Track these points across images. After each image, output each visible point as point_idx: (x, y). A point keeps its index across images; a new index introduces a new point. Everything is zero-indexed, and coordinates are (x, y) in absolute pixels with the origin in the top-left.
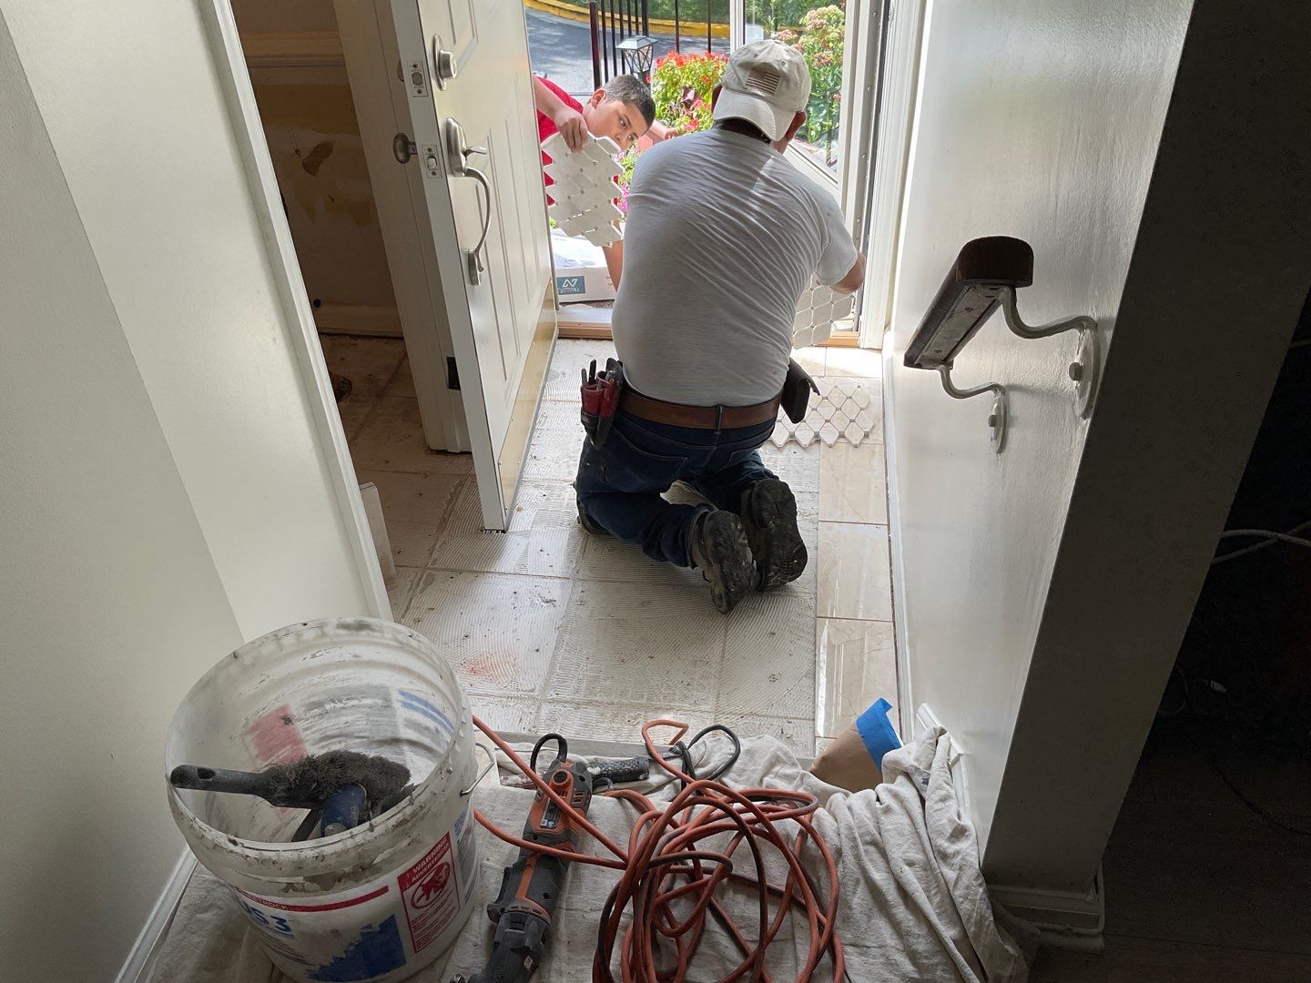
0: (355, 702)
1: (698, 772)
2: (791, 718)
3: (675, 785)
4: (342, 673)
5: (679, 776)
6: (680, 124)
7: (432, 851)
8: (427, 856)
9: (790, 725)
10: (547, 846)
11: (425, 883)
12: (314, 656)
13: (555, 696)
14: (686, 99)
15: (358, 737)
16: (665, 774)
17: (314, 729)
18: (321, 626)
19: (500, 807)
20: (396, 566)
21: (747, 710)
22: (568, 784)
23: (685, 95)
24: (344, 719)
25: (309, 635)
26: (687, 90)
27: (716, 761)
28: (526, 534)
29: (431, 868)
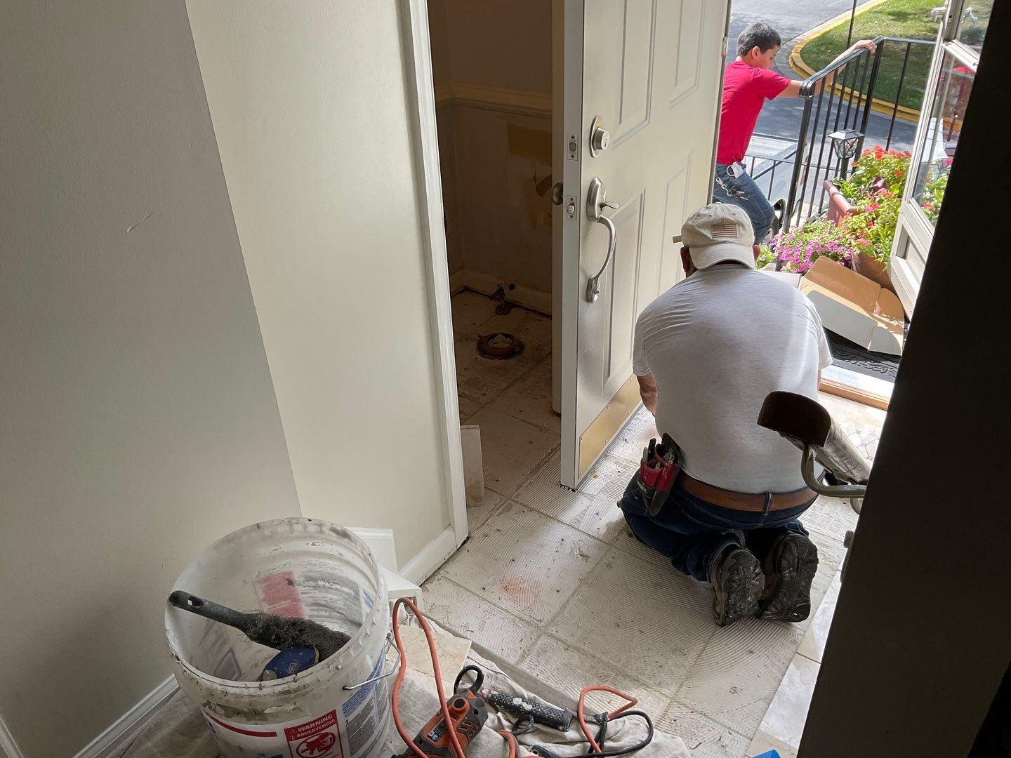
0: (338, 587)
1: (608, 744)
2: (733, 730)
3: (585, 747)
4: (332, 563)
5: (590, 741)
6: (861, 205)
7: (317, 720)
8: (311, 722)
9: (730, 736)
10: (424, 752)
11: (309, 741)
12: (313, 544)
13: (554, 632)
14: (875, 185)
15: (339, 613)
16: (580, 734)
17: (308, 595)
18: (320, 525)
19: (419, 706)
20: (485, 487)
21: (699, 708)
22: (462, 712)
23: (875, 182)
24: (330, 596)
25: (312, 529)
26: (878, 179)
27: (626, 742)
28: (591, 497)
29: (316, 732)
